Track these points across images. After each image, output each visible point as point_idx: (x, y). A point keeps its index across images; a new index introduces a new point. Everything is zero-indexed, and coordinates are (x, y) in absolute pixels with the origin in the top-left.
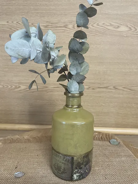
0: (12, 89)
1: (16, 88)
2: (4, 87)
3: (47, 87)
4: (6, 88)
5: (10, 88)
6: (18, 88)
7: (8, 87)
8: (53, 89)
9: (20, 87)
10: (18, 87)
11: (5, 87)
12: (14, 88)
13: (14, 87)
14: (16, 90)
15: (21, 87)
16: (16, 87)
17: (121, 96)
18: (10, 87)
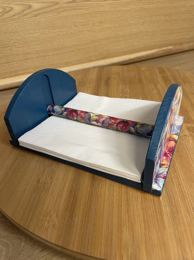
1: (5, 12)
6: (9, 11)
8: (66, 5)
9: (12, 9)
10: (8, 9)
14: (6, 16)
15: (14, 9)
16: (6, 9)
17: (151, 6)
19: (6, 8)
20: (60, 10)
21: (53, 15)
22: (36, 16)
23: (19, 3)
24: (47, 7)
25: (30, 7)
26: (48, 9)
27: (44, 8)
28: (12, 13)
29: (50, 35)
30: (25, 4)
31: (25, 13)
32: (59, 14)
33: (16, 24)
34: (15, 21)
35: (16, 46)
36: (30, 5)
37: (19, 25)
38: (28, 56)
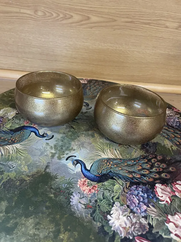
0: (58, 19)
1: (65, 18)
2: (45, 14)
3: (115, 21)
4: (49, 16)
5: (55, 18)
6: (69, 18)
7: (53, 15)
8: (123, 24)
9: (72, 16)
11: (48, 14)
12: (62, 18)
13: (61, 16)
14: (64, 22)
15: (74, 17)
18: (55, 15)
19: (67, 15)
20: (116, 27)
21: (107, 30)
22: (91, 28)
23: (79, 13)
24: (104, 22)
25: (89, 18)
26: (104, 24)
27: (101, 22)
28: (70, 21)
29: (100, 47)
30: (85, 15)
31: (82, 23)
32: (114, 30)
33: (72, 31)
34: (72, 28)
35: (66, 49)
36: (89, 17)
37: (74, 32)
38: (75, 60)
